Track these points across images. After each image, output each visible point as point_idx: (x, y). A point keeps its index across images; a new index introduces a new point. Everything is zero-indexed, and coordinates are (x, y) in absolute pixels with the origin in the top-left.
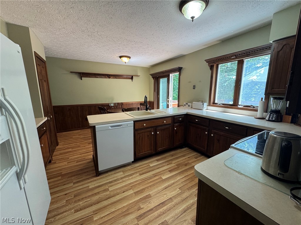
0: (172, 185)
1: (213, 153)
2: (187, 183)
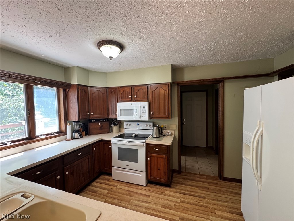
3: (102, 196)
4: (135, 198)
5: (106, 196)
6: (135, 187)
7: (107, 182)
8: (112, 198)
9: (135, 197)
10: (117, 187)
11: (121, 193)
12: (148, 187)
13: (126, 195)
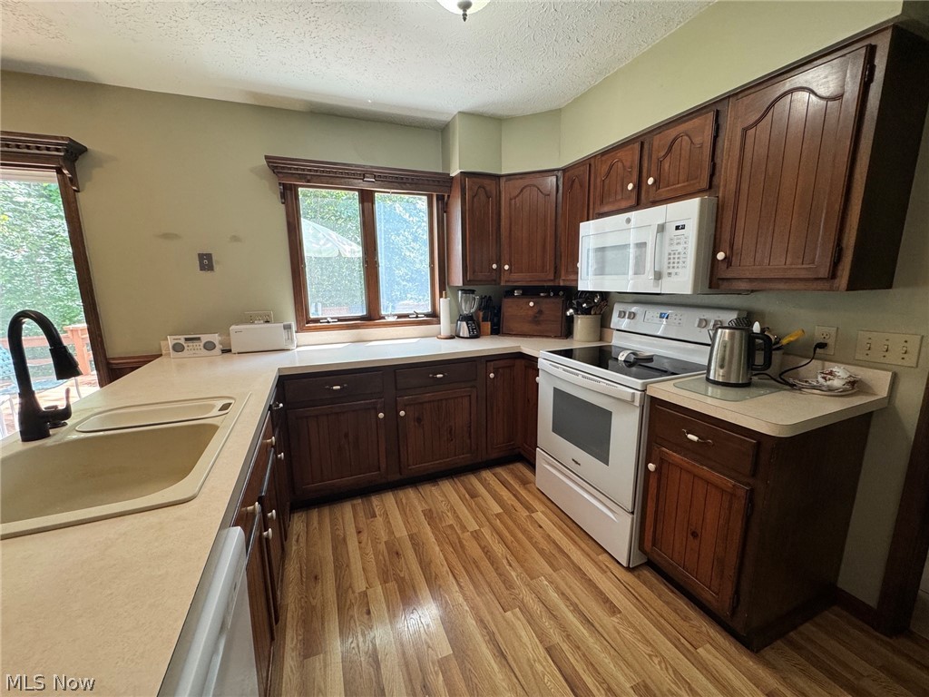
0: (486, 628)
1: (409, 466)
2: (482, 582)
3: (480, 515)
4: (559, 580)
5: (488, 520)
6: (587, 549)
7: (517, 487)
8: (497, 533)
9: (564, 579)
10: (533, 515)
11: (530, 538)
12: (638, 577)
13: (542, 552)
